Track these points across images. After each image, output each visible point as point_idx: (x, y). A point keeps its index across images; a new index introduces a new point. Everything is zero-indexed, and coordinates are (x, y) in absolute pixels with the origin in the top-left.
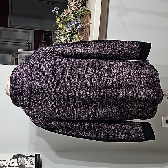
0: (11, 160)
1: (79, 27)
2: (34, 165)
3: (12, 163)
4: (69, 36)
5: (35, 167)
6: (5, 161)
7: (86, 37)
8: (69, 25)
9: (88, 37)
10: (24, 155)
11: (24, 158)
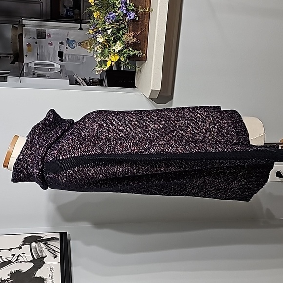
0: (20, 248)
1: (130, 17)
2: (58, 258)
3: (22, 255)
4: (112, 31)
5: (59, 261)
6: (10, 250)
7: (143, 33)
8: (112, 15)
9: (146, 34)
10: (41, 237)
11: (41, 243)
